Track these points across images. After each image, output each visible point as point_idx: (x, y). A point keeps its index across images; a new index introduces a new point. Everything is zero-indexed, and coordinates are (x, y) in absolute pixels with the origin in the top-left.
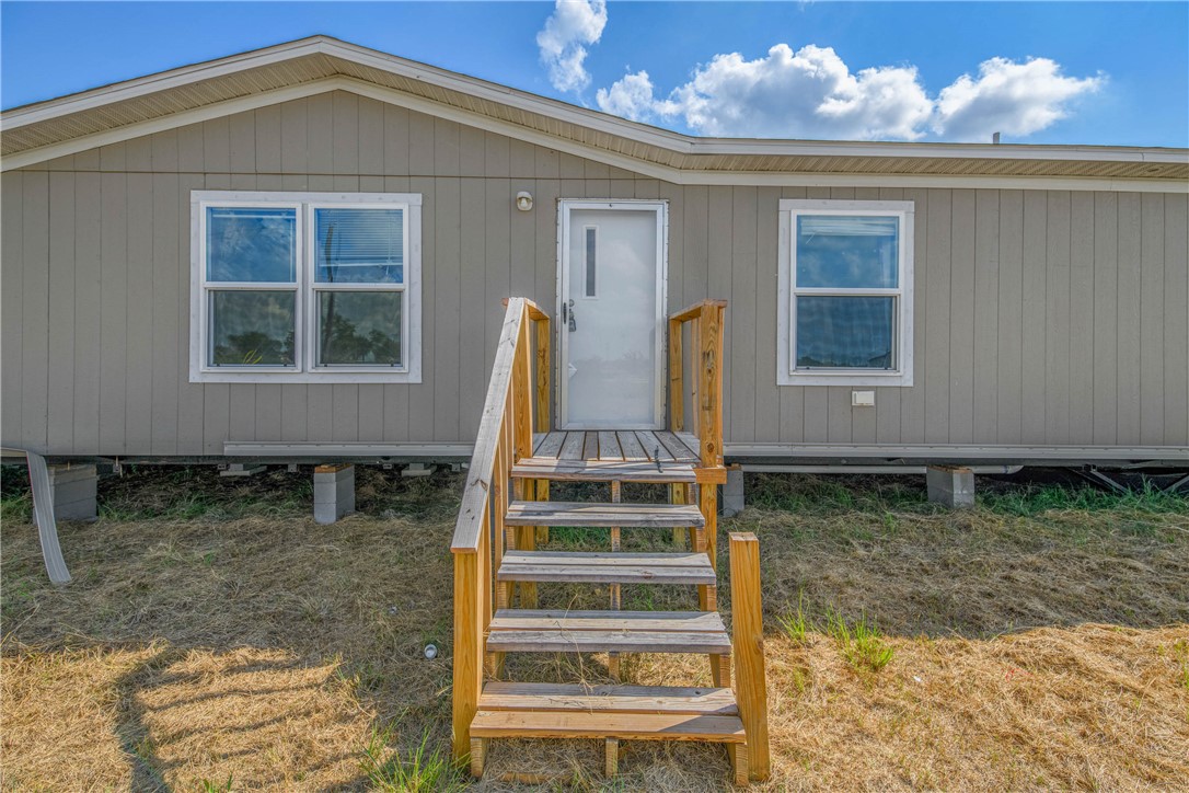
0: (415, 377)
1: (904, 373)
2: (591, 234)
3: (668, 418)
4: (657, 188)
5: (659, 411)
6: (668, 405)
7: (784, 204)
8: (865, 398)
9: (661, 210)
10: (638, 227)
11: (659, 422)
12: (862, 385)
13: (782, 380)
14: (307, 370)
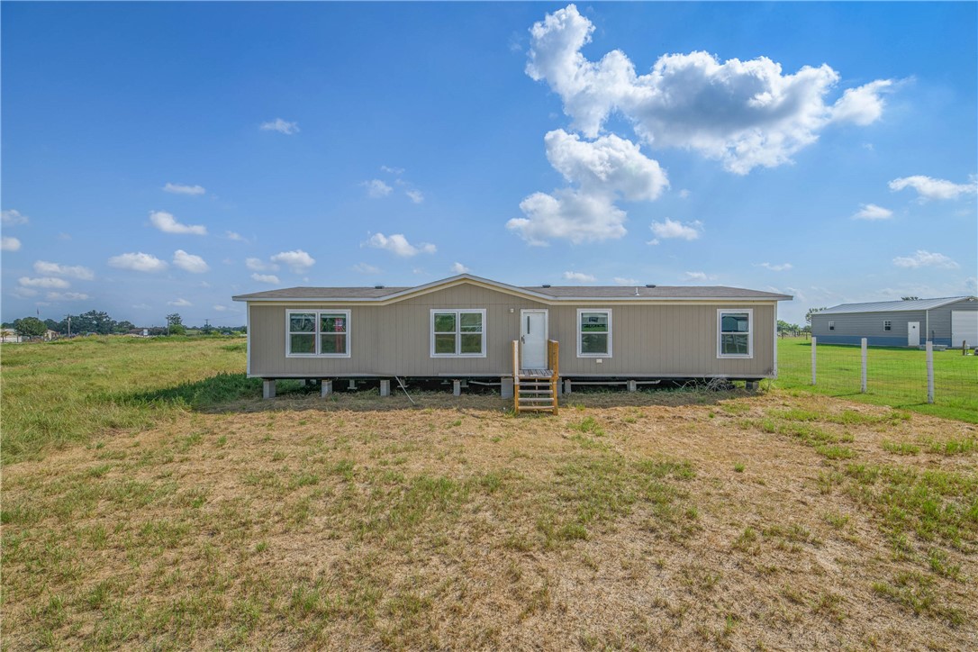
0: (485, 356)
1: (610, 354)
2: (528, 318)
3: (548, 366)
4: (545, 306)
5: (546, 364)
6: (549, 363)
7: (578, 310)
8: (599, 361)
9: (546, 311)
10: (541, 316)
11: (546, 367)
12: (599, 357)
13: (578, 356)
14: (458, 354)
